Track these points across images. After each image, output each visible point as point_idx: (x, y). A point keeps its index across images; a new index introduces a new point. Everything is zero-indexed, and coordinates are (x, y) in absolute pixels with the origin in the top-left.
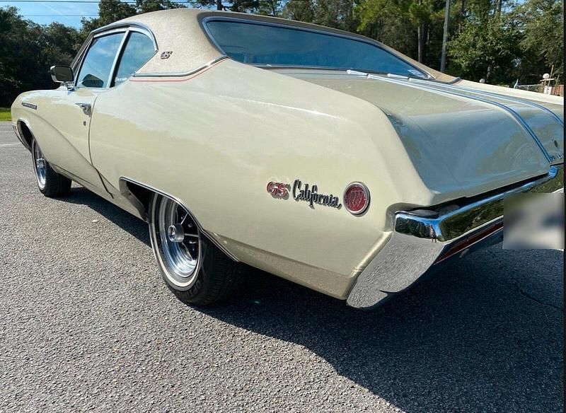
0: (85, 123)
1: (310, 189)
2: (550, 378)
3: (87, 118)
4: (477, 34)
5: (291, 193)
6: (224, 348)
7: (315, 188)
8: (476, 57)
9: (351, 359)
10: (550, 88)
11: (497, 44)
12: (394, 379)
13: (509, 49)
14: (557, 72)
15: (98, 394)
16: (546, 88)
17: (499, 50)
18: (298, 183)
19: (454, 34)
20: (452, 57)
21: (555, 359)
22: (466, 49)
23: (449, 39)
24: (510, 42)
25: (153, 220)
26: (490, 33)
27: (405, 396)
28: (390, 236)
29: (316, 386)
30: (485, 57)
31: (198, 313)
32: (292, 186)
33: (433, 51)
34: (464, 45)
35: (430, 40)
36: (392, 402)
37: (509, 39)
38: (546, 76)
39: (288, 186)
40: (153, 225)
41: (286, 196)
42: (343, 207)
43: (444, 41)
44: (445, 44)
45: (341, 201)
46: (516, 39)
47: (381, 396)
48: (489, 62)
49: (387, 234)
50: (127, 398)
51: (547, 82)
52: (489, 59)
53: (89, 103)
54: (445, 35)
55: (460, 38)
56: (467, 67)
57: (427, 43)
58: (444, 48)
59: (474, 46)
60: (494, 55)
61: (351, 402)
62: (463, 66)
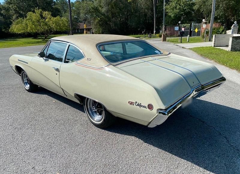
0: (56, 74)
1: (139, 104)
2: (194, 138)
3: (57, 72)
4: (177, 3)
5: (135, 104)
6: (114, 139)
7: (141, 104)
8: (177, 13)
9: (147, 139)
10: (205, 25)
11: (185, 7)
12: (158, 142)
13: (189, 9)
14: (207, 19)
15: (88, 154)
16: (204, 25)
17: (186, 9)
18: (136, 102)
19: (168, 3)
20: (167, 12)
21: (196, 133)
22: (173, 9)
23: (165, 5)
24: (190, 6)
25: (86, 105)
26: (182, 3)
27: (161, 146)
28: (158, 115)
29: (140, 146)
30: (180, 12)
31: (103, 130)
32: (135, 103)
33: (160, 9)
34: (172, 7)
35: (158, 3)
36: (158, 148)
37: (189, 5)
38: (204, 20)
39: (134, 103)
40: (86, 106)
41: (133, 105)
42: (148, 108)
43: (164, 6)
44: (164, 8)
45: (147, 107)
46: (192, 5)
47: (156, 147)
48: (182, 14)
49: (157, 114)
50: (96, 154)
51: (204, 23)
52: (182, 13)
53: (57, 68)
54: (164, 3)
55: (170, 5)
56: (174, 17)
57: (157, 5)
58: (164, 9)
59: (176, 8)
60: (184, 12)
61: (149, 149)
62: (172, 16)
